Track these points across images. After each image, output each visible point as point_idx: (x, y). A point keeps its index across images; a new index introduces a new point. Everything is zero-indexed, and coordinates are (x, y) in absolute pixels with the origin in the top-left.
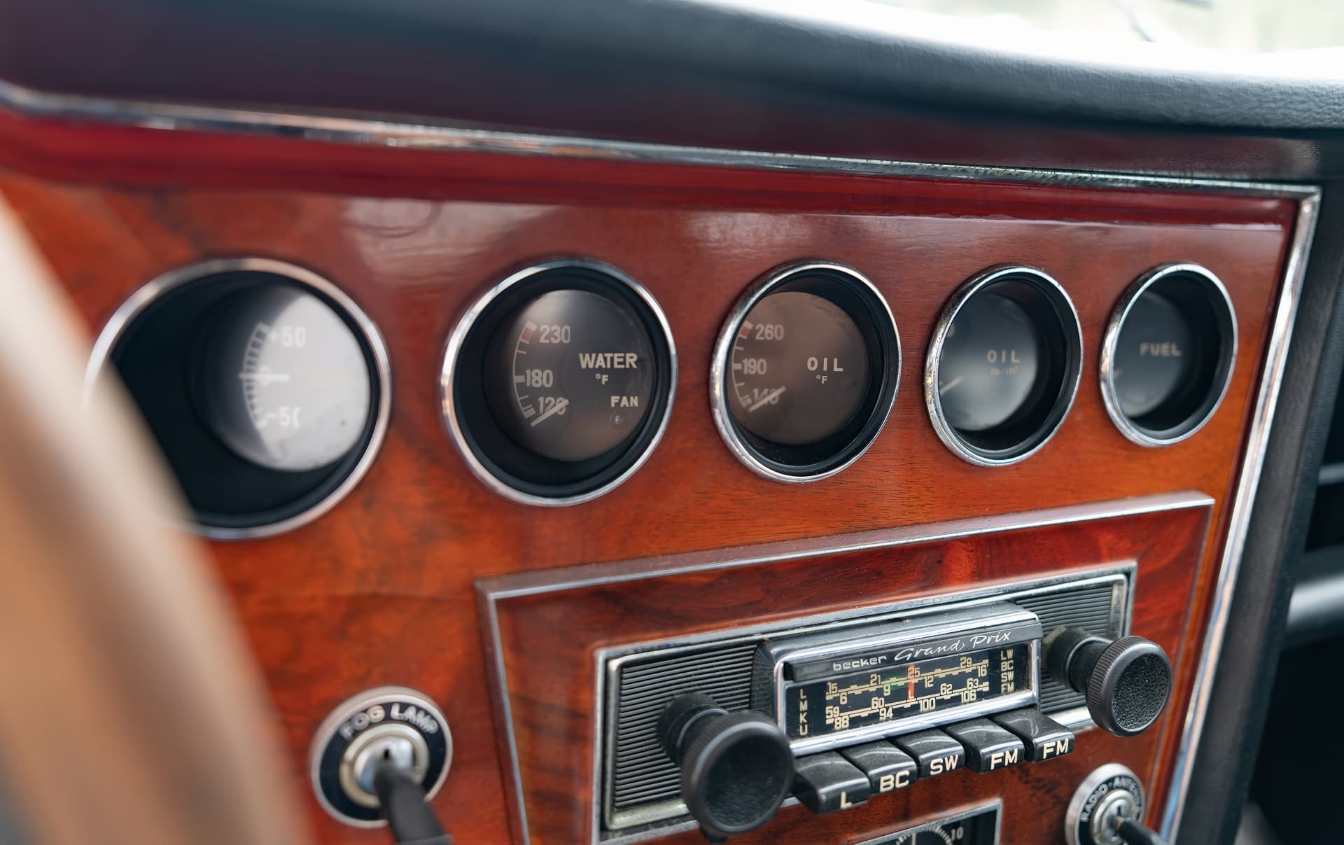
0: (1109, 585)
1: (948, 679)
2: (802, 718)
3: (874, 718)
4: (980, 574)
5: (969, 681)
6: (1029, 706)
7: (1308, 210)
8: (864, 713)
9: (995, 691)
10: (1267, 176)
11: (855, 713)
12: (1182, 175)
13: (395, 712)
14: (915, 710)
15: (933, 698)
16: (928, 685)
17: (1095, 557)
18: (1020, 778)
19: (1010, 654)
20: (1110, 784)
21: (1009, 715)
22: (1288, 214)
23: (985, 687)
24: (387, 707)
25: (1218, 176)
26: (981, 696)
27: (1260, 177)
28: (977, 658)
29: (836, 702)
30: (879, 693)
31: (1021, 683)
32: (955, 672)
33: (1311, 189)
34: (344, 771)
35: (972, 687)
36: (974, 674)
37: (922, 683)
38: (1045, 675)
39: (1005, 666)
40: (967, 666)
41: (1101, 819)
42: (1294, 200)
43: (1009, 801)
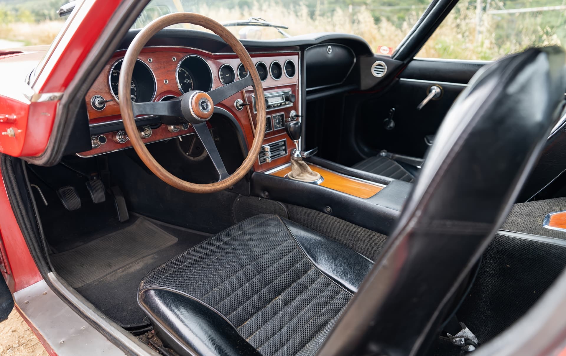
0: (289, 92)
3: (273, 102)
7: (300, 53)
22: (298, 55)
31: (283, 100)
35: (280, 100)
38: (286, 100)
41: (293, 115)
42: (298, 52)
43: (285, 113)
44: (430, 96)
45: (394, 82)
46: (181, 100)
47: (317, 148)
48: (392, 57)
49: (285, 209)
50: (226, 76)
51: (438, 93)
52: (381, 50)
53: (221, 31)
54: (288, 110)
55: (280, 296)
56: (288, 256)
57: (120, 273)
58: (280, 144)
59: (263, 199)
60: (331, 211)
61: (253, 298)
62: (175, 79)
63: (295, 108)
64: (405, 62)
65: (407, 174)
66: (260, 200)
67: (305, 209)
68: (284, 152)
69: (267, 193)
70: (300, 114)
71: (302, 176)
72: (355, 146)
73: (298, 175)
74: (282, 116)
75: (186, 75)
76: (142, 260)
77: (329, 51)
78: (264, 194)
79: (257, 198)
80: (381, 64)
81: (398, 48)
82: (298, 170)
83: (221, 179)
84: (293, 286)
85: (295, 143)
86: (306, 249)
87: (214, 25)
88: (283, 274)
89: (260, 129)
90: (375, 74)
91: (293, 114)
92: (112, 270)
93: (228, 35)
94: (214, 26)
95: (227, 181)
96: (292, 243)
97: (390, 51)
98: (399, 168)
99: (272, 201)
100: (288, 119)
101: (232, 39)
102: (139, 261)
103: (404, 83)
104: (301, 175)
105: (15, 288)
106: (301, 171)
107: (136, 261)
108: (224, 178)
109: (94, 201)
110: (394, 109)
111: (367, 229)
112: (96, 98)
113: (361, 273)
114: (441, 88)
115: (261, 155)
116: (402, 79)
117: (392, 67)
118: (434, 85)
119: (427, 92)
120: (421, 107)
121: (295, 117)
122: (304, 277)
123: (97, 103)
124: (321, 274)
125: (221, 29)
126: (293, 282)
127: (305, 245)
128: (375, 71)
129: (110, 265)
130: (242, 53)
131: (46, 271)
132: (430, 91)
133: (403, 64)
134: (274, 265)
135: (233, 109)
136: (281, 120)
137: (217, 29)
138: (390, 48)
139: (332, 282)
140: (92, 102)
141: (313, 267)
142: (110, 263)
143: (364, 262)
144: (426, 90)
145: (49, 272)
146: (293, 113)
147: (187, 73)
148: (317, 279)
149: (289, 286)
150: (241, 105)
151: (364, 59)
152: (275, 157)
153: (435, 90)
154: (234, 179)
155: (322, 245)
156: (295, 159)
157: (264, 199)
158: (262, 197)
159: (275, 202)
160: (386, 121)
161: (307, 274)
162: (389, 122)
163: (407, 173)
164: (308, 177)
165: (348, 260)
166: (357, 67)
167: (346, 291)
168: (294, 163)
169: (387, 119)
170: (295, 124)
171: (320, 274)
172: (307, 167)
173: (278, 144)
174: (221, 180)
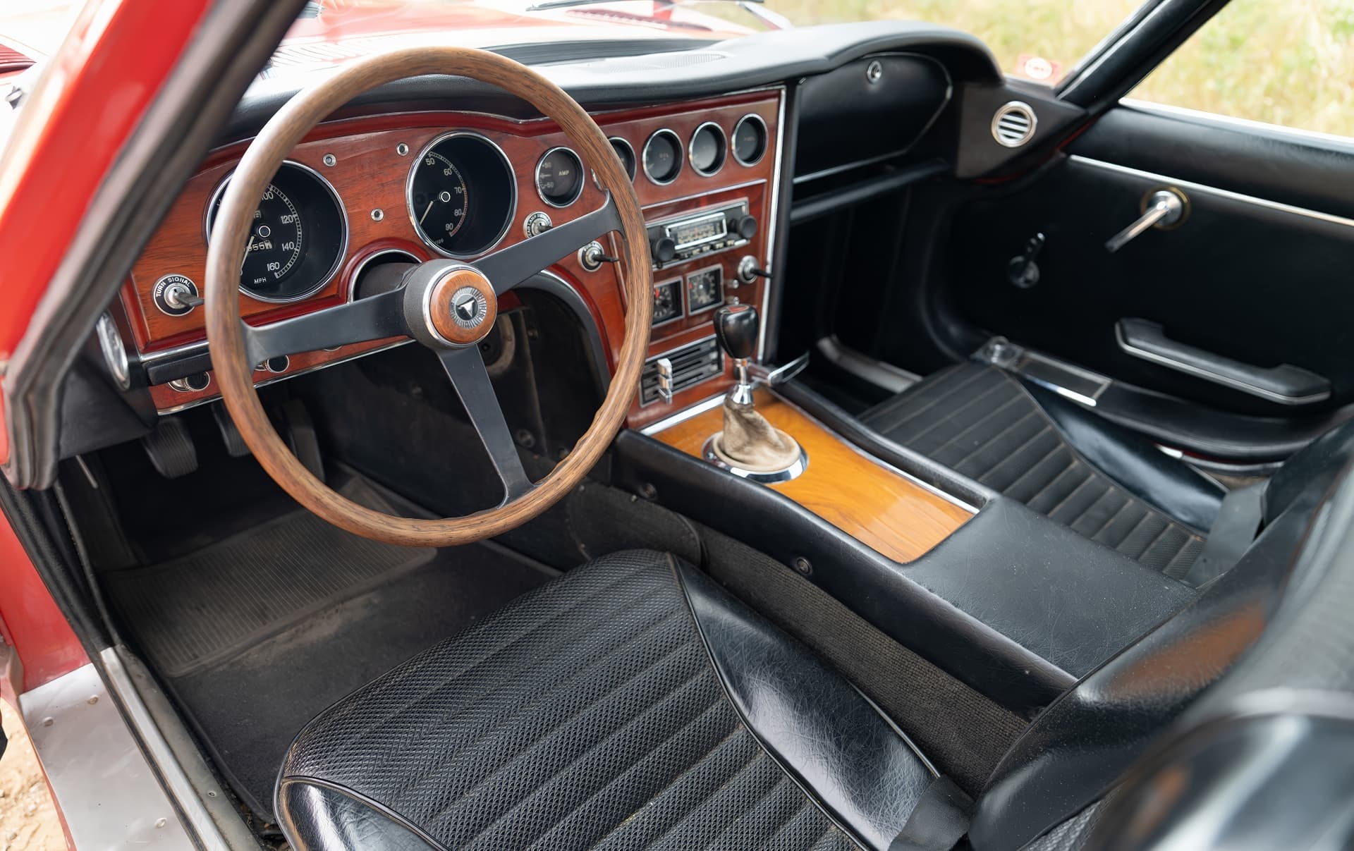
0: (741, 207)
1: (705, 231)
3: (689, 242)
5: (710, 231)
6: (724, 237)
7: (783, 93)
8: (687, 240)
9: (716, 234)
11: (685, 241)
14: (698, 239)
15: (702, 236)
17: (737, 198)
19: (718, 224)
20: (749, 261)
22: (779, 96)
23: (714, 233)
26: (713, 235)
28: (710, 226)
29: (680, 237)
30: (689, 235)
31: (722, 231)
32: (707, 229)
33: (783, 86)
34: (586, 258)
35: (710, 233)
36: (710, 229)
37: (699, 232)
38: (729, 231)
39: (717, 227)
41: (747, 269)
42: (780, 91)
43: (724, 266)
44: (1150, 218)
45: (1052, 161)
46: (404, 289)
47: (807, 355)
48: (1058, 92)
49: (695, 534)
50: (560, 174)
51: (1173, 211)
52: (1027, 66)
53: (528, 86)
54: (732, 257)
55: (640, 813)
56: (678, 692)
57: (282, 645)
58: (704, 348)
59: (640, 500)
60: (811, 572)
61: (566, 819)
62: (405, 205)
63: (755, 248)
64: (1093, 111)
65: (1049, 428)
66: (636, 500)
67: (745, 547)
68: (715, 368)
69: (652, 489)
70: (768, 269)
71: (748, 454)
72: (925, 316)
73: (739, 449)
74: (716, 273)
75: (447, 172)
76: (340, 606)
77: (873, 76)
78: (645, 489)
79: (628, 495)
80: (1020, 110)
81: (1077, 67)
82: (739, 437)
83: (509, 499)
84: (680, 780)
85: (739, 365)
86: (728, 673)
87: (505, 73)
88: (656, 746)
89: (633, 352)
90: (999, 135)
91: (746, 265)
92: (266, 630)
93: (549, 98)
94: (505, 76)
95: (524, 503)
96: (694, 652)
97: (1053, 73)
98: (1032, 408)
99: (662, 510)
100: (730, 281)
101: (560, 107)
102: (333, 611)
103: (1081, 169)
104: (747, 449)
105: (24, 683)
106: (746, 438)
107: (325, 609)
108: (516, 495)
109: (231, 451)
110: (1041, 236)
111: (897, 641)
112: (167, 283)
113: (864, 764)
114: (1185, 200)
115: (649, 381)
116: (1075, 158)
117: (1051, 123)
118: (1166, 187)
119: (1143, 205)
120: (1116, 244)
121: (752, 275)
122: (711, 755)
123: (171, 297)
124: (759, 749)
125: (528, 83)
126: (680, 770)
127: (729, 661)
128: (1002, 127)
129: (262, 615)
130: (589, 144)
131: (96, 646)
132: (1152, 203)
133: (1086, 115)
134: (636, 718)
135: (574, 271)
136: (712, 285)
137: (514, 83)
138: (1054, 66)
139: (786, 774)
140: (156, 294)
141: (741, 727)
142: (266, 607)
143: (877, 731)
144: (1142, 198)
145: (103, 648)
146: (748, 263)
147: (451, 166)
148: (745, 763)
149: (669, 780)
150: (595, 258)
151: (974, 93)
152: (688, 382)
153: (1167, 203)
154: (545, 497)
155: (774, 666)
156: (736, 407)
157: (645, 501)
158: (639, 495)
159: (671, 514)
160: (1017, 264)
161: (723, 745)
162: (1022, 269)
163: (1049, 423)
164: (764, 455)
165: (834, 719)
166: (953, 113)
167: (816, 807)
168: (731, 417)
169: (1019, 259)
170: (740, 319)
171: (757, 748)
172: (764, 428)
173: (699, 350)
174: (508, 502)
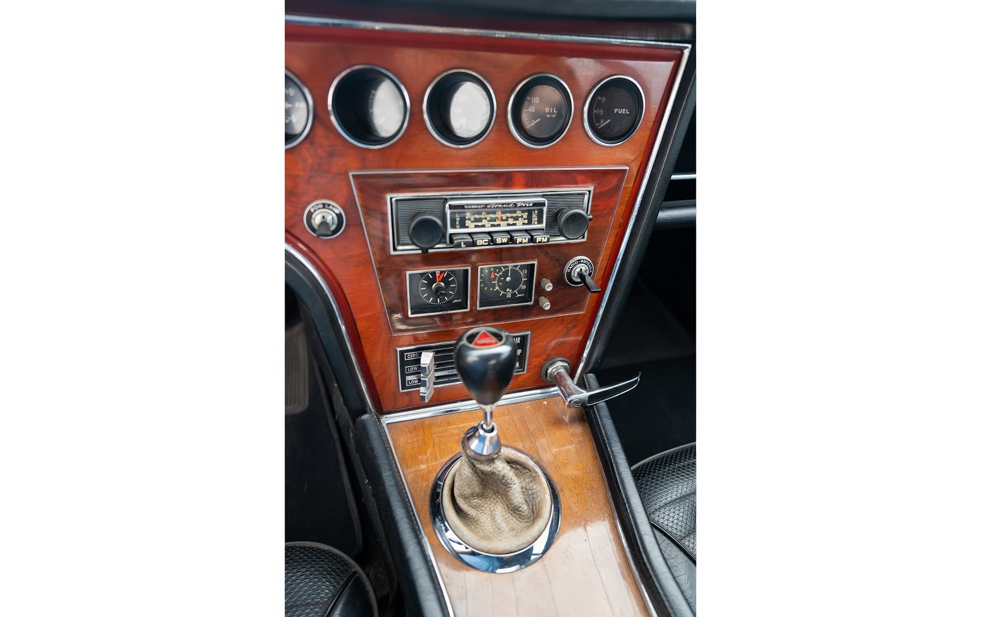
0: (582, 194)
1: (512, 217)
2: (457, 223)
4: (528, 185)
5: (520, 219)
6: (541, 229)
7: (686, 54)
8: (480, 224)
9: (530, 223)
10: (664, 39)
11: (477, 224)
12: (622, 37)
13: (326, 206)
14: (499, 225)
15: (506, 222)
16: (504, 218)
17: (575, 183)
18: (545, 255)
19: (536, 212)
20: (579, 262)
21: (533, 231)
23: (526, 221)
24: (324, 204)
25: (640, 38)
26: (524, 224)
27: (660, 39)
28: (523, 212)
29: (469, 219)
30: (486, 218)
31: (540, 221)
32: (514, 215)
33: (686, 45)
34: (313, 221)
36: (522, 217)
37: (502, 217)
38: (549, 220)
39: (534, 216)
40: (519, 214)
42: (681, 50)
115: (413, 368)
156: (471, 453)
